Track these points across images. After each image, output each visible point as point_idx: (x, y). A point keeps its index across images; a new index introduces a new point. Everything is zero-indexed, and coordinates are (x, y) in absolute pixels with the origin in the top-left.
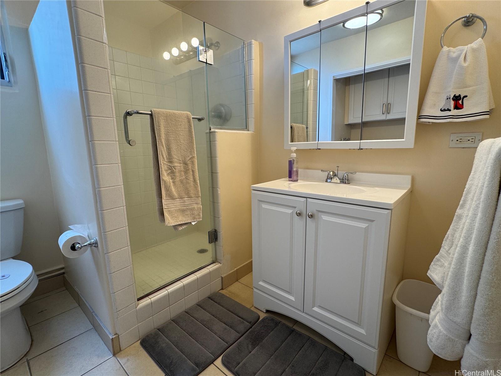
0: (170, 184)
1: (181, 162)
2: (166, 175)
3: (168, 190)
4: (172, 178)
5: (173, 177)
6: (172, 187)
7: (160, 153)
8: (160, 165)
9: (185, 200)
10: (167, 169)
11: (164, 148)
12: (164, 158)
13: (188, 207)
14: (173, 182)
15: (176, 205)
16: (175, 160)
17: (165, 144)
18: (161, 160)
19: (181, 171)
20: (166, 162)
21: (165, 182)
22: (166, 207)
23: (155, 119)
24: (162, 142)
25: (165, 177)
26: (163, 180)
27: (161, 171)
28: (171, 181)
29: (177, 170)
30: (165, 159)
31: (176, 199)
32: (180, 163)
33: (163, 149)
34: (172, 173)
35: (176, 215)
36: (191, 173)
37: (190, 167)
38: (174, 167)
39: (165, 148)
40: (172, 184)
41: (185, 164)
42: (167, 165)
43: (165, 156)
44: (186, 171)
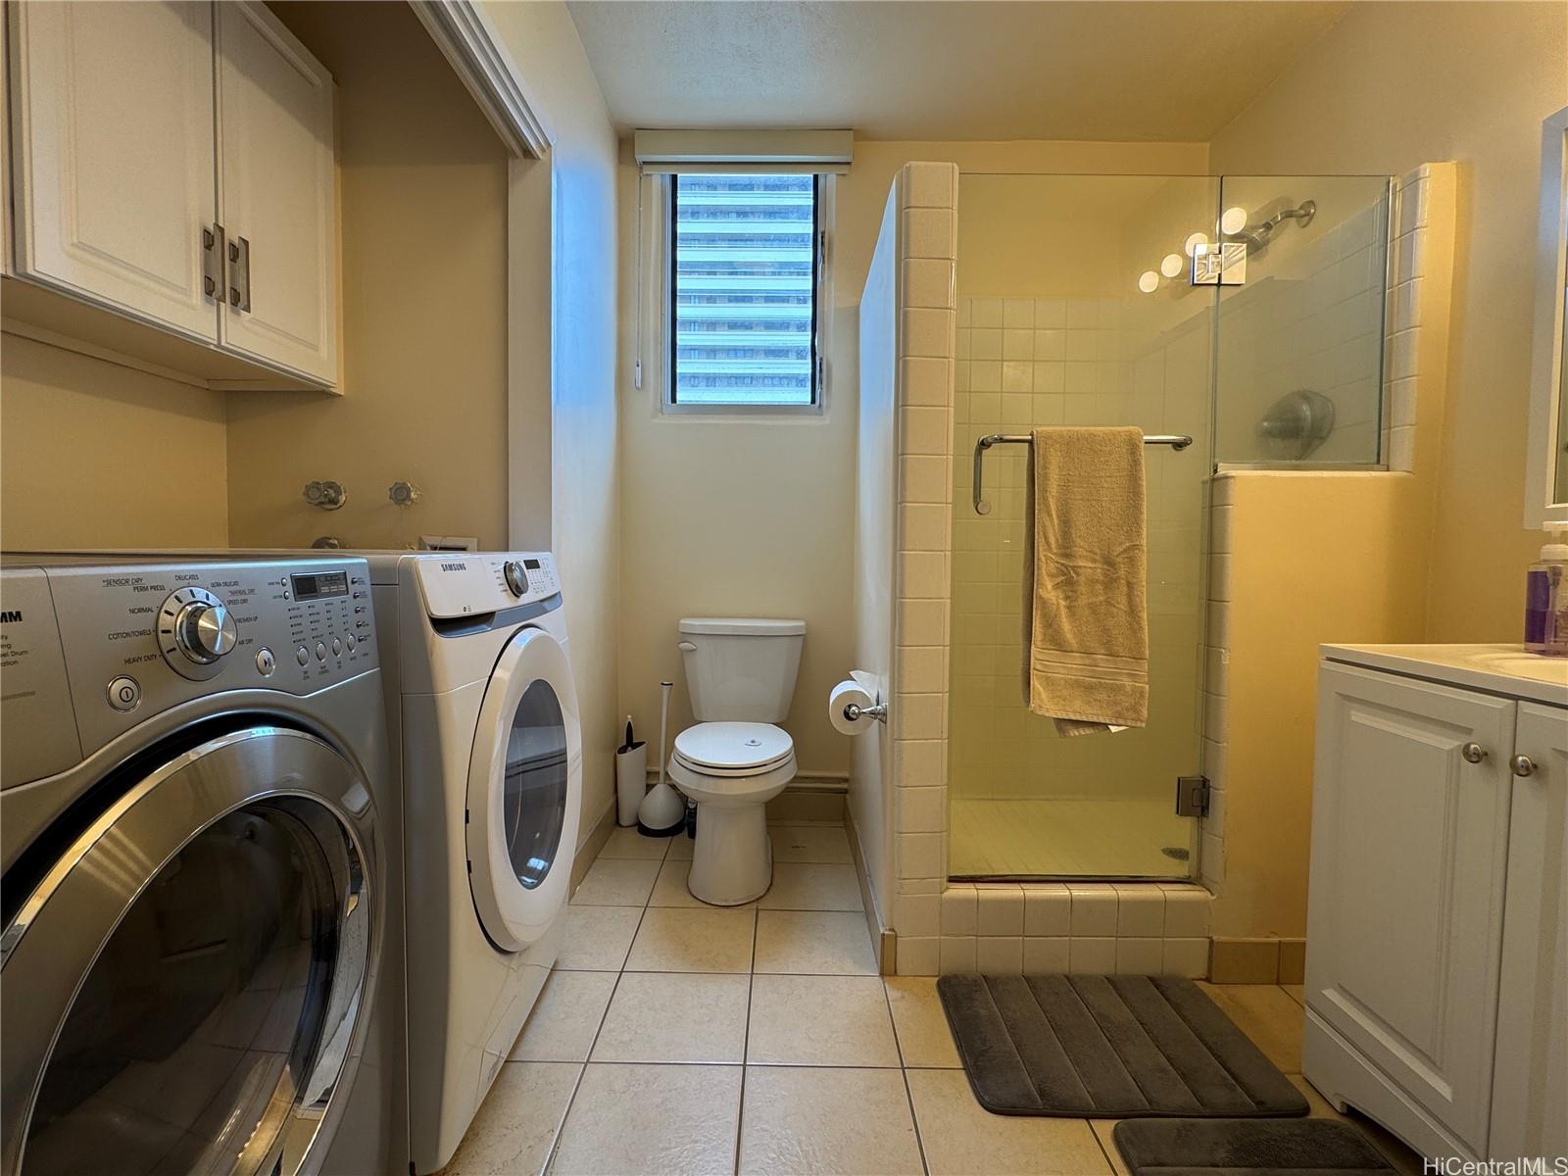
0: (1058, 609)
1: (1097, 557)
2: (1049, 587)
3: (1050, 623)
4: (1067, 598)
5: (1070, 594)
6: (1064, 620)
7: (1041, 533)
8: (1036, 560)
9: (1095, 659)
10: (1054, 571)
11: (1052, 520)
12: (1048, 543)
13: (1103, 681)
14: (1069, 607)
15: (1070, 667)
16: (1081, 552)
17: (1058, 510)
18: (1041, 549)
19: (1093, 582)
20: (1054, 554)
21: (1044, 603)
22: (1038, 667)
23: (1038, 452)
24: (1047, 506)
25: (1048, 590)
26: (1041, 597)
27: (1038, 575)
28: (1063, 603)
29: (1082, 579)
30: (1053, 546)
31: (1073, 652)
32: (1094, 561)
33: (1048, 523)
34: (1068, 582)
35: (1065, 693)
36: (1125, 589)
37: (1122, 573)
38: (1073, 568)
39: (1056, 521)
40: (1064, 612)
41: (1109, 562)
42: (1058, 563)
43: (1052, 540)
44: (1109, 583)
